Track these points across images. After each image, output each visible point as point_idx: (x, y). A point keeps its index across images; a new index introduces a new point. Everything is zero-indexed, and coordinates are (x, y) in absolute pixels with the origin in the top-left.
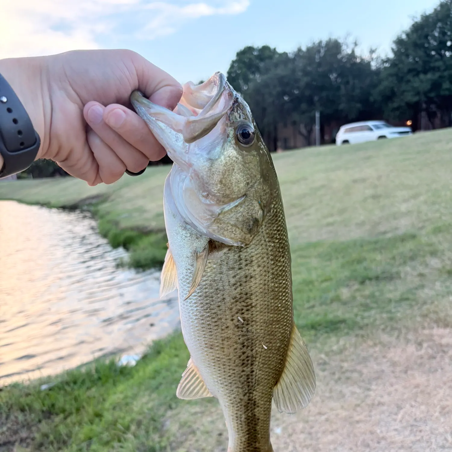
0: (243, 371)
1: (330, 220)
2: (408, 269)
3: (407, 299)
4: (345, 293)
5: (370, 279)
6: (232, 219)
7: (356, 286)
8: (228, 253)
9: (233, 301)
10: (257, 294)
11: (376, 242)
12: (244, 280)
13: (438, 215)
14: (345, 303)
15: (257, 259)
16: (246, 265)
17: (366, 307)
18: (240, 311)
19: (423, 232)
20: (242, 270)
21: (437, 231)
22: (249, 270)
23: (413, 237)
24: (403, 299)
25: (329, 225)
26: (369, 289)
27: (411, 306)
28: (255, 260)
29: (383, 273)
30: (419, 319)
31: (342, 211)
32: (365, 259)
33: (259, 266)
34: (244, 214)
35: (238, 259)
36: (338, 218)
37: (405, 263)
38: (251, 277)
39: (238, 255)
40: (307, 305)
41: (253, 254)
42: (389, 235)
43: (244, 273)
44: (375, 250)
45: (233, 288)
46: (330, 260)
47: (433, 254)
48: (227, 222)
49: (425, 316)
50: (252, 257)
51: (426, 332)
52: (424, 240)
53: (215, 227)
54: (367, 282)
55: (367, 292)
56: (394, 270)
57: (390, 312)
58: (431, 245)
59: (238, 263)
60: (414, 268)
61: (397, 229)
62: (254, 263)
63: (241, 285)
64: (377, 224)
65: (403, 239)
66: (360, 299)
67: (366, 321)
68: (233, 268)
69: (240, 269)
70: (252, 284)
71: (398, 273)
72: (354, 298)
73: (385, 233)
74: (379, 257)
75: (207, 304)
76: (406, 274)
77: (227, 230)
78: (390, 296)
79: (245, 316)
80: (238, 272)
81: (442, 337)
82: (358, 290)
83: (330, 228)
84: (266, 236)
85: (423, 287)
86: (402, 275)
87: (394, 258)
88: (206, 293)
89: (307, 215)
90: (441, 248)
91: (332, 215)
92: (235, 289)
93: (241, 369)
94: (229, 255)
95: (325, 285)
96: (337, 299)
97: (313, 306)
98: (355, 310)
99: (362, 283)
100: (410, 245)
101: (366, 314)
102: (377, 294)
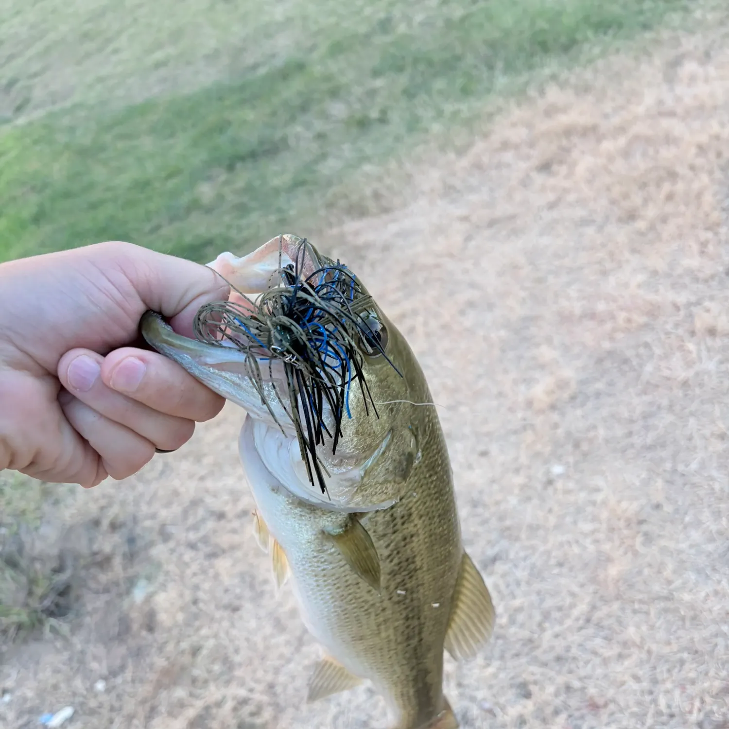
0: (408, 645)
1: (159, 55)
2: (299, 129)
3: (303, 183)
4: (206, 191)
5: (242, 158)
6: (380, 474)
7: (223, 177)
8: (375, 517)
9: (388, 577)
10: (422, 552)
11: (242, 88)
12: (403, 543)
13: (333, 20)
14: (209, 210)
15: (417, 508)
16: (403, 524)
17: (242, 209)
18: (402, 584)
19: (315, 56)
20: (398, 532)
21: (337, 49)
22: (408, 528)
23: (301, 67)
24: (298, 184)
25: (158, 65)
26: (244, 176)
27: (310, 193)
28: (414, 511)
29: (261, 143)
30: (322, 212)
31: (176, 35)
32: (229, 123)
33: (421, 517)
34: (394, 458)
35: (390, 519)
36: (171, 51)
37: (293, 119)
38: (412, 536)
39: (390, 513)
40: (147, 227)
41: (410, 505)
42: (262, 71)
43: (401, 535)
44: (243, 102)
45: (388, 560)
46: (172, 135)
47: (334, 93)
48: (374, 483)
49: (330, 205)
50: (411, 508)
51: (335, 231)
52: (317, 70)
53: (358, 498)
54: (239, 165)
55: (240, 183)
56: (278, 135)
57: (280, 210)
58: (328, 78)
59: (392, 526)
60: (308, 126)
61: (273, 56)
62: (414, 516)
63: (398, 553)
64: (239, 52)
65: (285, 74)
66: (232, 198)
67: (246, 234)
68: (384, 535)
69: (394, 532)
70: (414, 544)
71: (284, 140)
72: (220, 197)
73: (255, 67)
74: (250, 115)
75: (350, 594)
76: (298, 137)
77: (376, 493)
78: (276, 182)
79: (408, 586)
80: (393, 537)
81: (357, 233)
82: (226, 183)
83: (163, 72)
84: (425, 470)
85: (324, 156)
86: (292, 142)
87: (274, 114)
88: (347, 581)
89: (116, 51)
90: (343, 80)
91: (160, 46)
92: (391, 561)
93: (405, 644)
94: (376, 519)
95: (171, 184)
96: (195, 206)
97: (158, 228)
98: (227, 219)
99: (231, 168)
100: (296, 86)
101: (244, 222)
102: (257, 183)
